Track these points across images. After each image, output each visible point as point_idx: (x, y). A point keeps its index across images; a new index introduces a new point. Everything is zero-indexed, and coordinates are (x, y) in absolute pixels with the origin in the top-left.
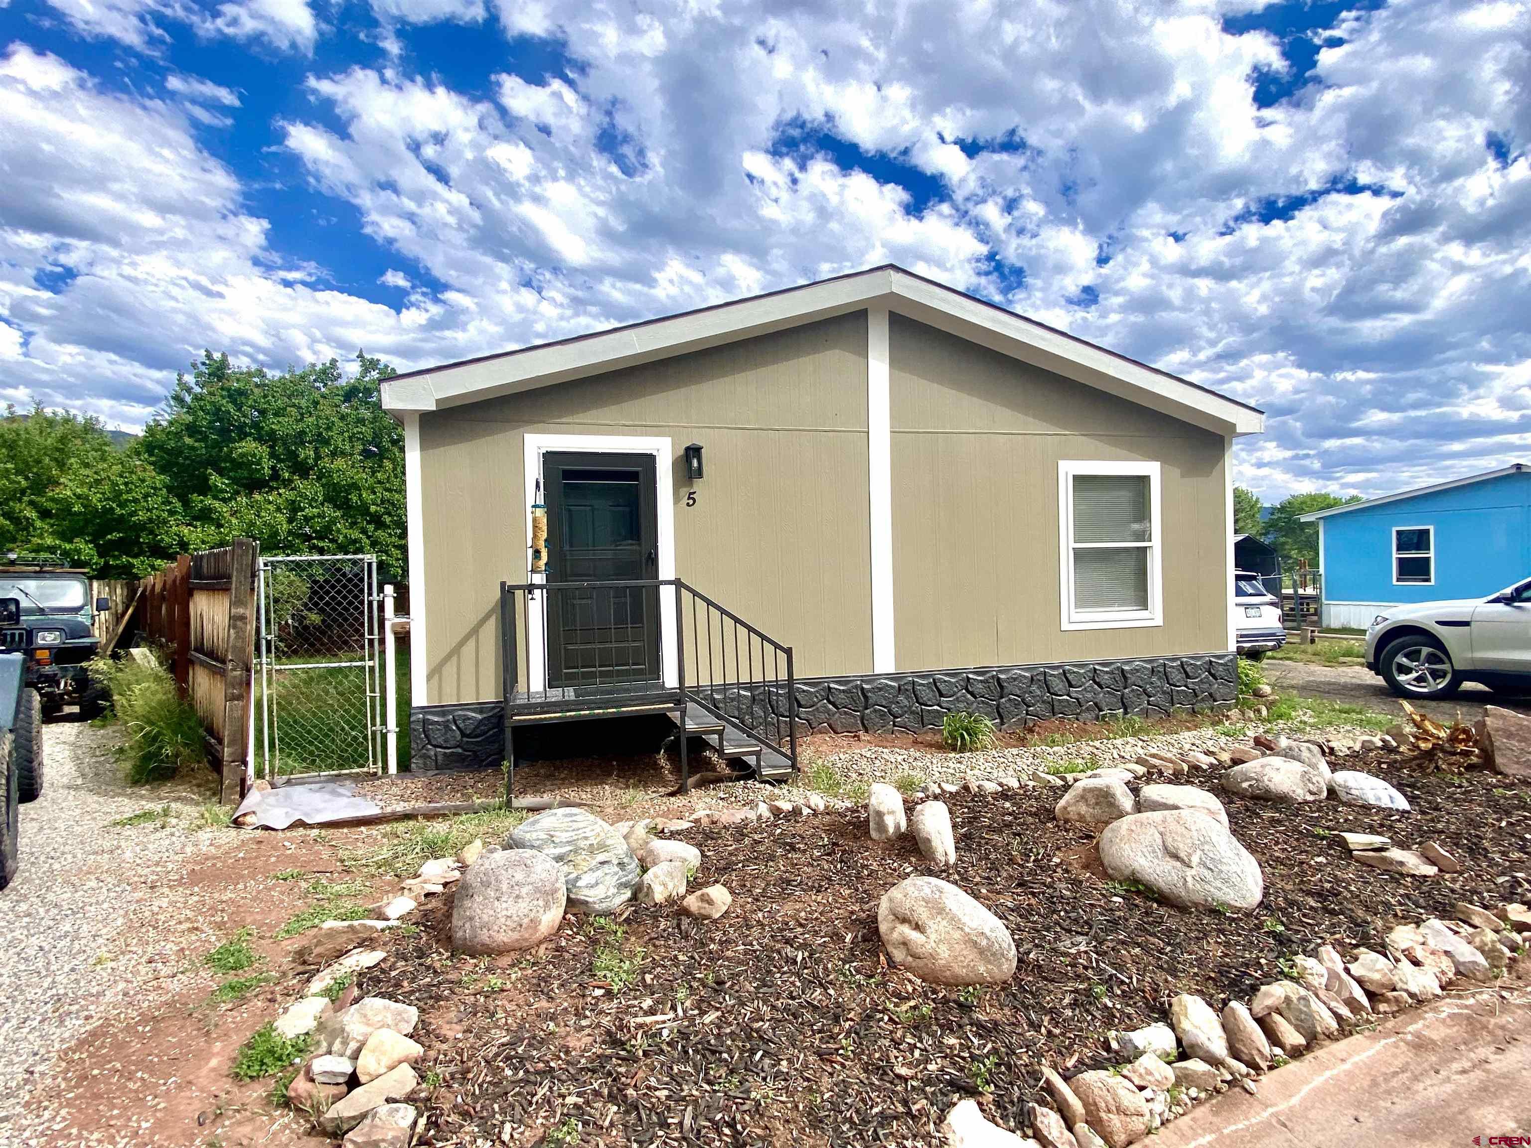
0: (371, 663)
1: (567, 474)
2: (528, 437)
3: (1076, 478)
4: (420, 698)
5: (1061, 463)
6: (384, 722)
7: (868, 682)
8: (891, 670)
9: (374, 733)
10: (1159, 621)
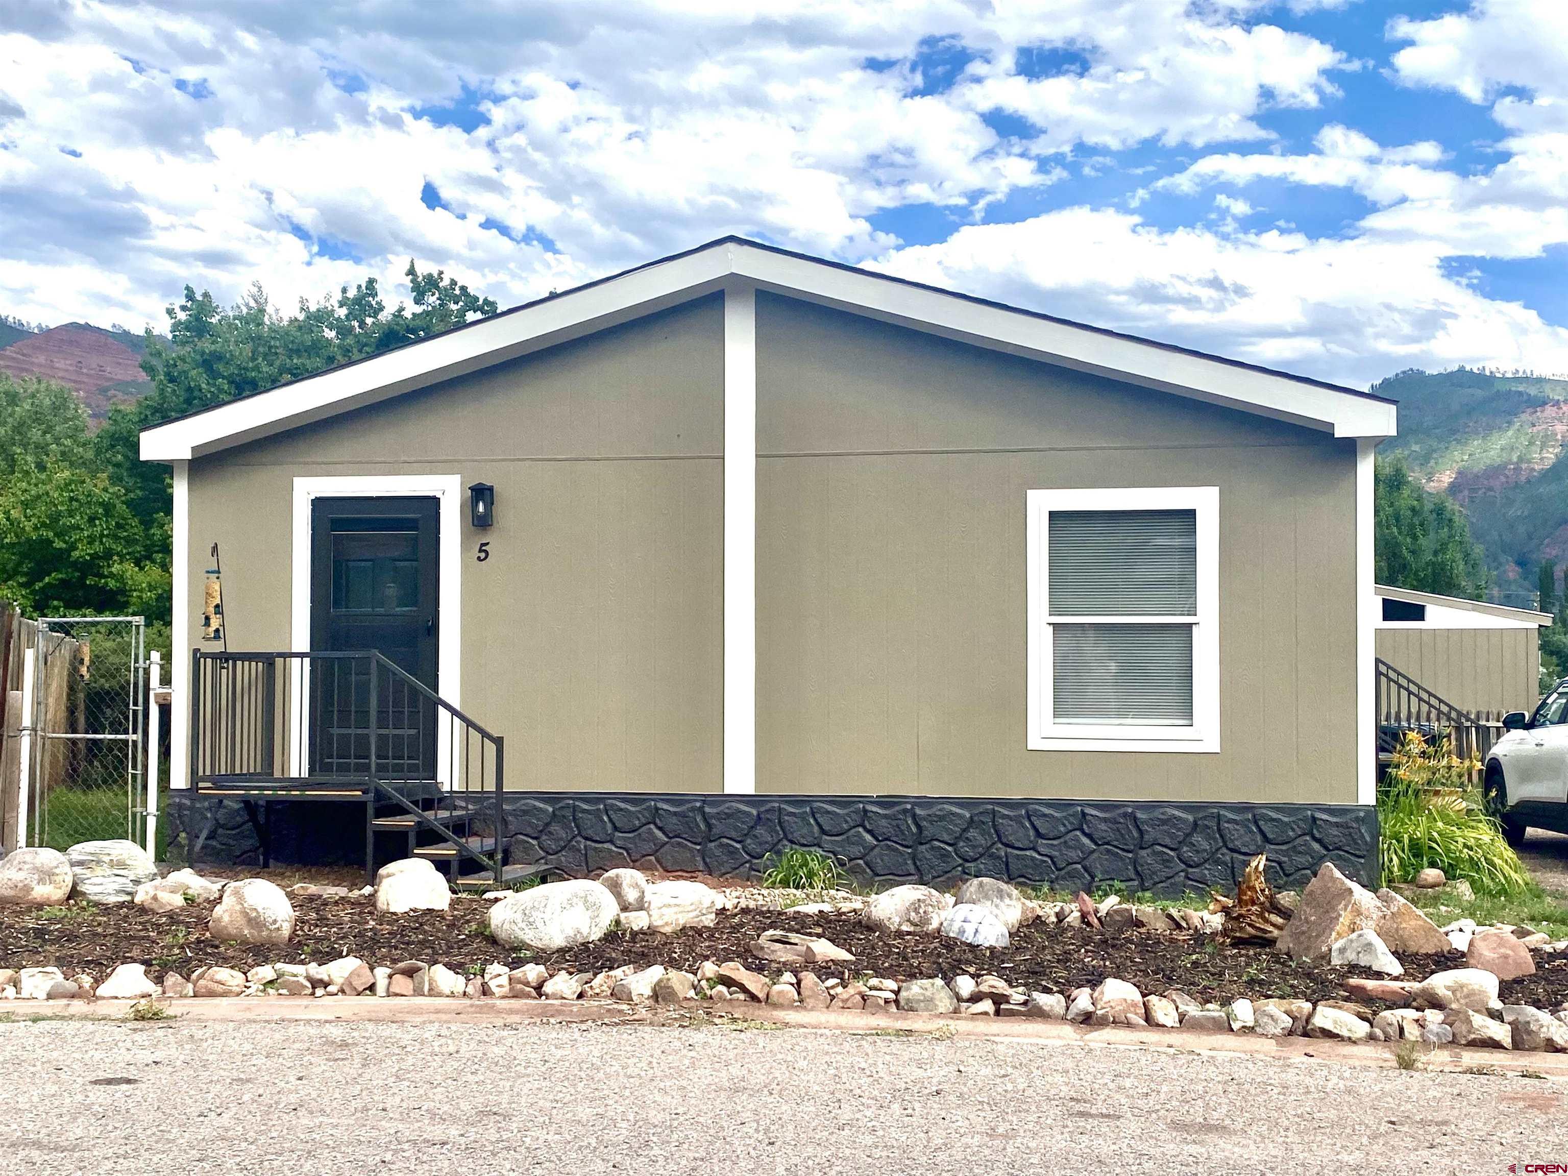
0: (134, 737)
1: (337, 524)
2: (298, 482)
3: (1053, 515)
4: (179, 779)
5: (1031, 493)
6: (145, 804)
7: (713, 804)
8: (750, 790)
9: (134, 815)
10: (1212, 744)
